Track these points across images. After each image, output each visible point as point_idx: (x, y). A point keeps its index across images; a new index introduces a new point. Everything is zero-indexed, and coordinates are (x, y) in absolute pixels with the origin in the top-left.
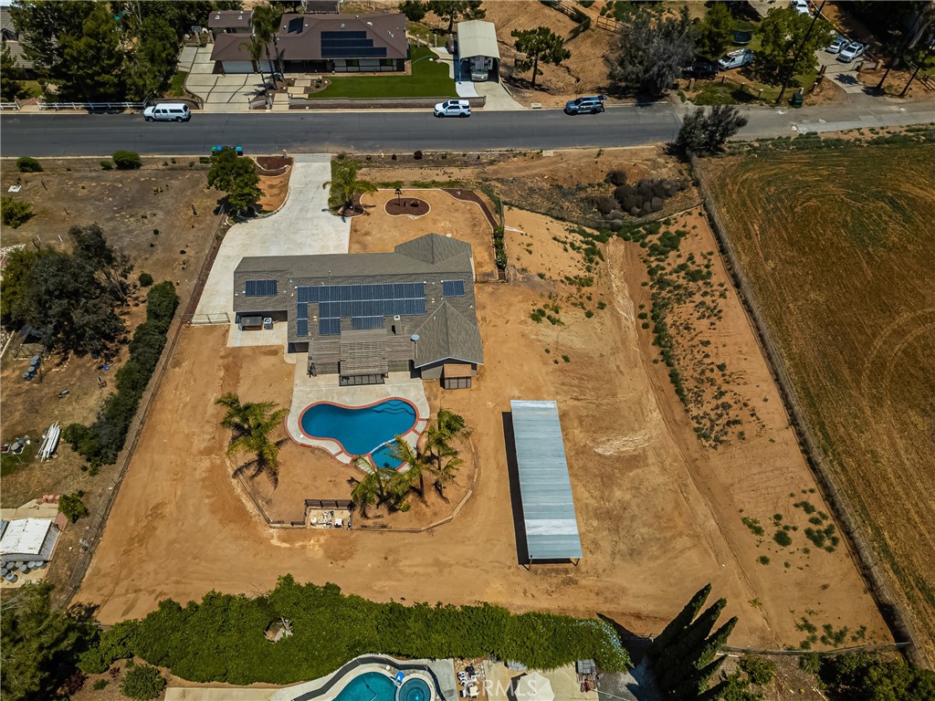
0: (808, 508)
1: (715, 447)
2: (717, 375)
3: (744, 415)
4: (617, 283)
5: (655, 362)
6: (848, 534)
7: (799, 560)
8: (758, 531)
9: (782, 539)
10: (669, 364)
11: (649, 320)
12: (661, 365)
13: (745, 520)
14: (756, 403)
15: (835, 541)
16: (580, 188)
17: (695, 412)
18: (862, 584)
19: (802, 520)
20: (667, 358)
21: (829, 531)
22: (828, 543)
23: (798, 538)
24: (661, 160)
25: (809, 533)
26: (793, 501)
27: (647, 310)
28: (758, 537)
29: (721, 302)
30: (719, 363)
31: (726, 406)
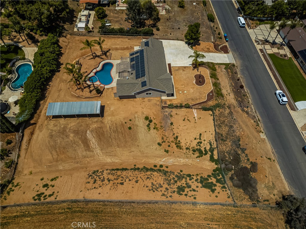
0: (50, 196)
1: (88, 175)
2: (119, 181)
3: (96, 185)
4: (182, 161)
5: (135, 165)
6: (34, 204)
7: (37, 188)
8: (52, 180)
9: (46, 186)
10: (131, 169)
11: (158, 167)
12: (133, 167)
13: (58, 177)
14: (100, 190)
15: (35, 200)
16: (243, 150)
17: (105, 172)
18: (18, 203)
19: (48, 193)
20: (135, 169)
21: (40, 199)
22: (36, 198)
23: (43, 190)
24: (275, 192)
25: (43, 193)
26: (56, 192)
27: (164, 168)
28: (50, 180)
29: (161, 193)
30: (124, 183)
31: (103, 180)
